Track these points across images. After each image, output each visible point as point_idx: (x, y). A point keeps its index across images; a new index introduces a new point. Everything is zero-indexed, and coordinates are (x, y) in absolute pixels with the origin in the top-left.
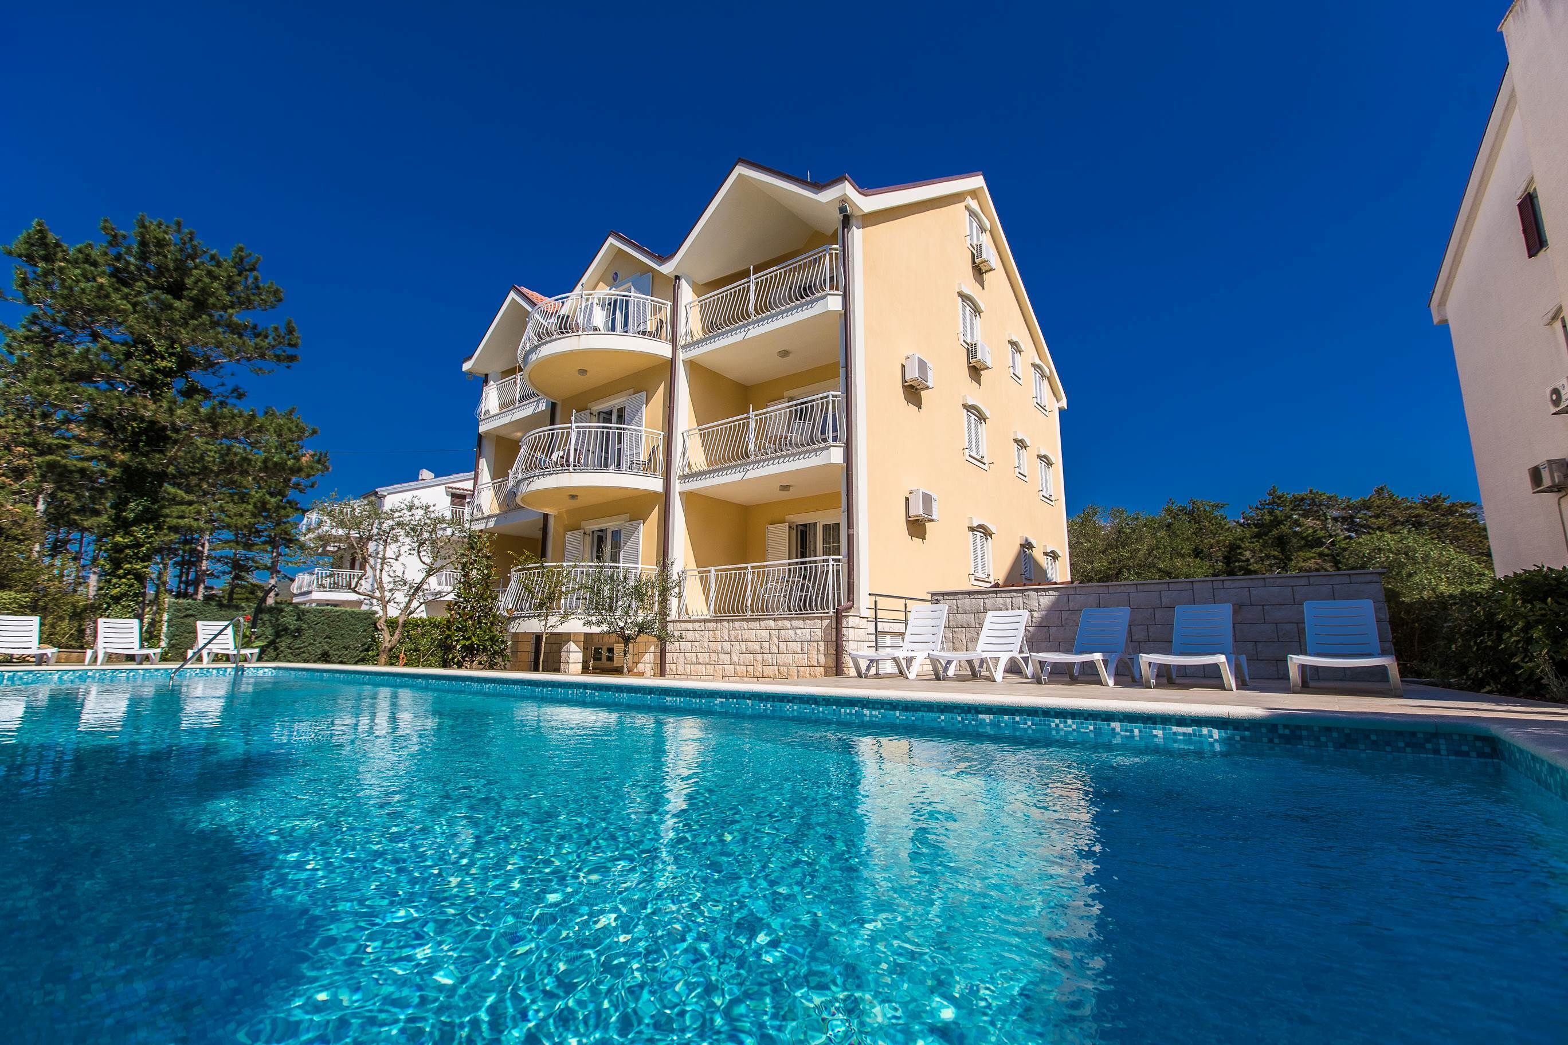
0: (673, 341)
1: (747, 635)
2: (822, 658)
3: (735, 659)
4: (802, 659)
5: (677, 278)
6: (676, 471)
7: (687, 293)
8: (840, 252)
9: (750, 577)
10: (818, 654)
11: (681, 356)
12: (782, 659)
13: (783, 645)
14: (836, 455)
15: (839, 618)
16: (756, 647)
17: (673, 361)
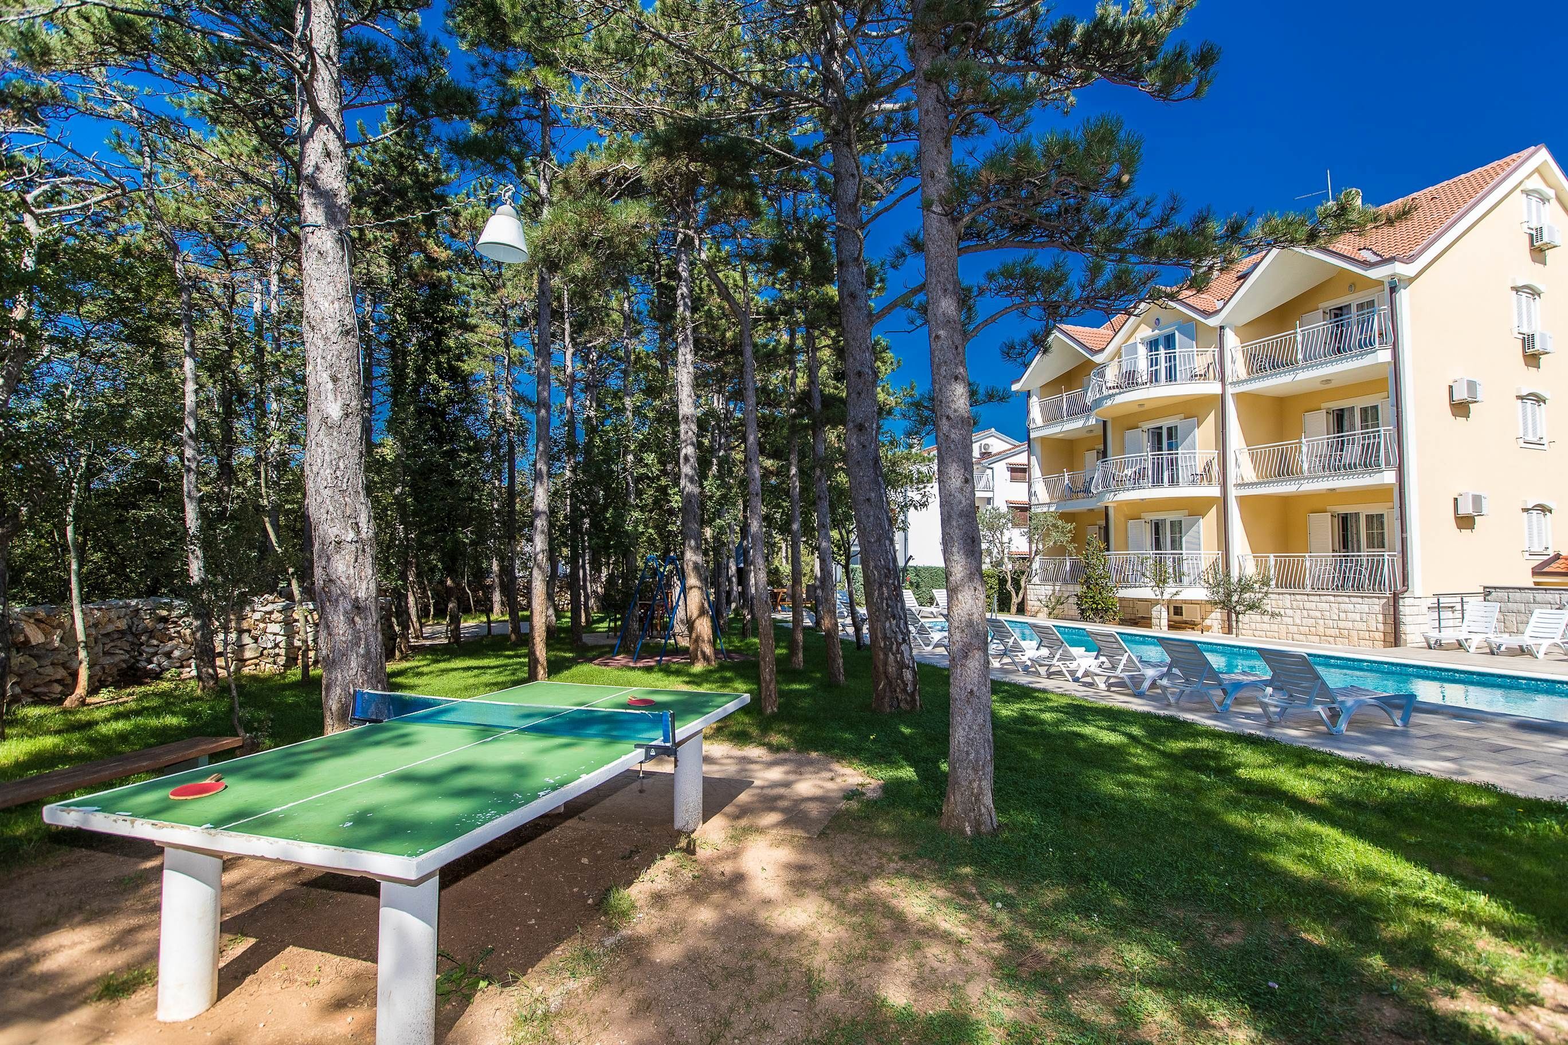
0: (1223, 380)
1: (1308, 605)
2: (1381, 627)
3: (1298, 621)
4: (1363, 626)
5: (1222, 328)
6: (1232, 480)
7: (1231, 340)
8: (1388, 312)
9: (1308, 564)
10: (1377, 623)
11: (1230, 390)
12: (1341, 624)
13: (1343, 615)
14: (1389, 477)
15: (1396, 598)
16: (1318, 614)
17: (1223, 396)
